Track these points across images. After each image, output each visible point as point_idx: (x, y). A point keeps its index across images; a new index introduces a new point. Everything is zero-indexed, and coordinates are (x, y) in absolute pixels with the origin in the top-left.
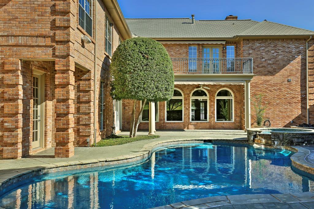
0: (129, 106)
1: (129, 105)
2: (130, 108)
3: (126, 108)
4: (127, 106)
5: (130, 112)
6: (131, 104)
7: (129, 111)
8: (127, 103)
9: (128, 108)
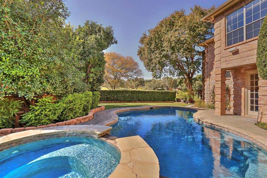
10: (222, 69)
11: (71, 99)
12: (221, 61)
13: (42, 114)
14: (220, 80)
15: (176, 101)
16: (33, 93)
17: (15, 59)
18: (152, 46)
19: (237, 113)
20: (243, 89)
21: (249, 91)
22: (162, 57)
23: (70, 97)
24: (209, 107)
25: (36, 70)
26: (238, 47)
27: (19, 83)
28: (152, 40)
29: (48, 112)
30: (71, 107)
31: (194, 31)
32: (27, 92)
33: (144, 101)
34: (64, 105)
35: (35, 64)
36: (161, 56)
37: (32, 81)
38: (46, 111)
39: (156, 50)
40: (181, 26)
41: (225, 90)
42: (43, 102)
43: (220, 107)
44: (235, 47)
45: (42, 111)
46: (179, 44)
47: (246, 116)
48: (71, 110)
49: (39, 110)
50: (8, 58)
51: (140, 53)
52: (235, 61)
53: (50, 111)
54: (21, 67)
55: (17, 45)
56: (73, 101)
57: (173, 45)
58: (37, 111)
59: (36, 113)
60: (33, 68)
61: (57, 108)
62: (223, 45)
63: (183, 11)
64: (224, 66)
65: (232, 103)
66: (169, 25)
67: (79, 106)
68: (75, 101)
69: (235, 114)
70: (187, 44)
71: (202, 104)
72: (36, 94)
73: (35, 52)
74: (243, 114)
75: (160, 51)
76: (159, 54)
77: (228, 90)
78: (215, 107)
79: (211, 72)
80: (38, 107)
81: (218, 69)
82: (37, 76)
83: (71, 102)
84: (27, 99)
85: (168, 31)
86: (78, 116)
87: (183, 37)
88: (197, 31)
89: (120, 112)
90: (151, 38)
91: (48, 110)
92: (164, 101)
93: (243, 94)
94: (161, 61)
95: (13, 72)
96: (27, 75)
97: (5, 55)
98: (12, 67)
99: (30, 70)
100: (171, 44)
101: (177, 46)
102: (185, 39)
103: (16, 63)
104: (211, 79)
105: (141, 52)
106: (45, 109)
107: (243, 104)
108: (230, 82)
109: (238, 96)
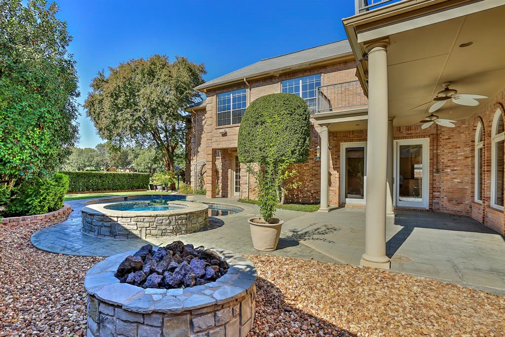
0: (454, 166)
1: (453, 164)
2: (456, 170)
3: (445, 170)
4: (449, 166)
5: (456, 178)
6: (458, 162)
7: (454, 176)
8: (449, 160)
9: (452, 170)
10: (213, 149)
12: (213, 141)
14: (211, 160)
15: (149, 188)
18: (121, 100)
19: (225, 196)
20: (230, 170)
21: (235, 172)
24: (197, 193)
26: (227, 130)
31: (182, 93)
33: (105, 189)
36: (134, 118)
39: (126, 108)
40: (165, 81)
41: (215, 171)
43: (211, 190)
44: (224, 129)
47: (232, 197)
52: (224, 142)
57: (153, 106)
62: (214, 124)
64: (215, 146)
65: (220, 185)
66: (147, 74)
69: (223, 197)
70: (173, 108)
71: (188, 190)
74: (229, 195)
75: (132, 110)
76: (131, 115)
77: (217, 172)
79: (199, 148)
81: (209, 148)
87: (168, 98)
88: (185, 93)
92: (132, 189)
93: (229, 175)
101: (159, 108)
102: (170, 101)
104: (198, 157)
107: (229, 186)
108: (219, 163)
109: (225, 178)
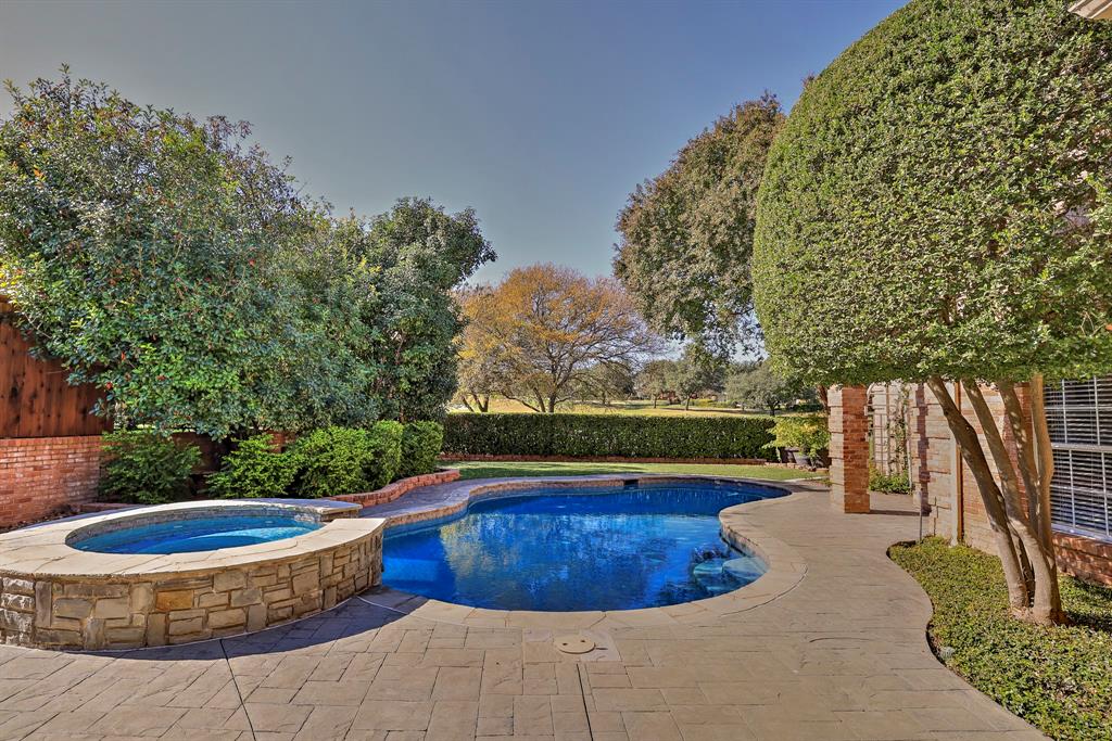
11: (322, 443)
13: (247, 477)
15: (779, 458)
16: (227, 427)
17: (191, 356)
22: (691, 285)
23: (319, 438)
25: (231, 376)
27: (199, 405)
28: (648, 221)
29: (261, 472)
30: (322, 465)
32: (214, 425)
34: (301, 458)
35: (229, 362)
37: (225, 401)
38: (255, 471)
42: (250, 448)
43: (843, 482)
45: (248, 470)
46: (744, 233)
48: (324, 471)
49: (242, 469)
50: (180, 357)
51: (621, 268)
53: (265, 470)
54: (201, 373)
55: (195, 330)
56: (328, 448)
58: (236, 468)
59: (235, 474)
60: (225, 373)
61: (282, 465)
63: (770, 99)
67: (347, 463)
68: (332, 448)
72: (232, 427)
73: (228, 338)
78: (831, 480)
80: (238, 461)
82: (235, 389)
83: (322, 450)
84: (213, 439)
85: (707, 185)
86: (344, 491)
89: (501, 488)
90: (648, 214)
91: (260, 468)
92: (724, 456)
94: (683, 300)
95: (188, 383)
96: (213, 388)
97: (173, 351)
98: (187, 373)
99: (220, 376)
100: (714, 234)
103: (193, 364)
105: (625, 266)
106: (253, 466)
